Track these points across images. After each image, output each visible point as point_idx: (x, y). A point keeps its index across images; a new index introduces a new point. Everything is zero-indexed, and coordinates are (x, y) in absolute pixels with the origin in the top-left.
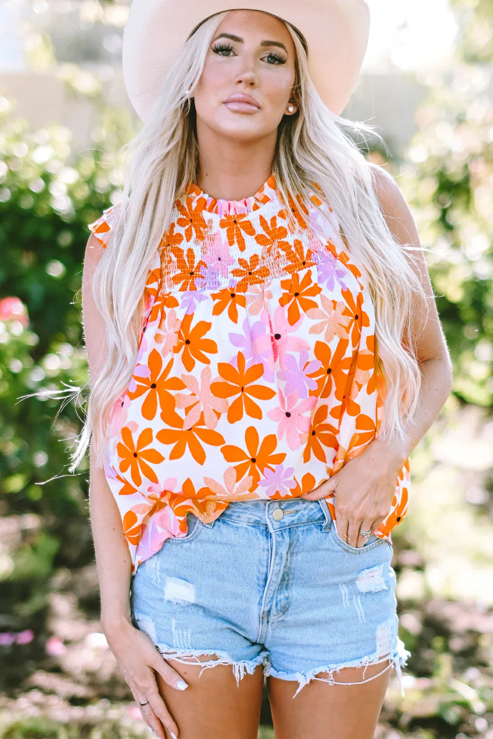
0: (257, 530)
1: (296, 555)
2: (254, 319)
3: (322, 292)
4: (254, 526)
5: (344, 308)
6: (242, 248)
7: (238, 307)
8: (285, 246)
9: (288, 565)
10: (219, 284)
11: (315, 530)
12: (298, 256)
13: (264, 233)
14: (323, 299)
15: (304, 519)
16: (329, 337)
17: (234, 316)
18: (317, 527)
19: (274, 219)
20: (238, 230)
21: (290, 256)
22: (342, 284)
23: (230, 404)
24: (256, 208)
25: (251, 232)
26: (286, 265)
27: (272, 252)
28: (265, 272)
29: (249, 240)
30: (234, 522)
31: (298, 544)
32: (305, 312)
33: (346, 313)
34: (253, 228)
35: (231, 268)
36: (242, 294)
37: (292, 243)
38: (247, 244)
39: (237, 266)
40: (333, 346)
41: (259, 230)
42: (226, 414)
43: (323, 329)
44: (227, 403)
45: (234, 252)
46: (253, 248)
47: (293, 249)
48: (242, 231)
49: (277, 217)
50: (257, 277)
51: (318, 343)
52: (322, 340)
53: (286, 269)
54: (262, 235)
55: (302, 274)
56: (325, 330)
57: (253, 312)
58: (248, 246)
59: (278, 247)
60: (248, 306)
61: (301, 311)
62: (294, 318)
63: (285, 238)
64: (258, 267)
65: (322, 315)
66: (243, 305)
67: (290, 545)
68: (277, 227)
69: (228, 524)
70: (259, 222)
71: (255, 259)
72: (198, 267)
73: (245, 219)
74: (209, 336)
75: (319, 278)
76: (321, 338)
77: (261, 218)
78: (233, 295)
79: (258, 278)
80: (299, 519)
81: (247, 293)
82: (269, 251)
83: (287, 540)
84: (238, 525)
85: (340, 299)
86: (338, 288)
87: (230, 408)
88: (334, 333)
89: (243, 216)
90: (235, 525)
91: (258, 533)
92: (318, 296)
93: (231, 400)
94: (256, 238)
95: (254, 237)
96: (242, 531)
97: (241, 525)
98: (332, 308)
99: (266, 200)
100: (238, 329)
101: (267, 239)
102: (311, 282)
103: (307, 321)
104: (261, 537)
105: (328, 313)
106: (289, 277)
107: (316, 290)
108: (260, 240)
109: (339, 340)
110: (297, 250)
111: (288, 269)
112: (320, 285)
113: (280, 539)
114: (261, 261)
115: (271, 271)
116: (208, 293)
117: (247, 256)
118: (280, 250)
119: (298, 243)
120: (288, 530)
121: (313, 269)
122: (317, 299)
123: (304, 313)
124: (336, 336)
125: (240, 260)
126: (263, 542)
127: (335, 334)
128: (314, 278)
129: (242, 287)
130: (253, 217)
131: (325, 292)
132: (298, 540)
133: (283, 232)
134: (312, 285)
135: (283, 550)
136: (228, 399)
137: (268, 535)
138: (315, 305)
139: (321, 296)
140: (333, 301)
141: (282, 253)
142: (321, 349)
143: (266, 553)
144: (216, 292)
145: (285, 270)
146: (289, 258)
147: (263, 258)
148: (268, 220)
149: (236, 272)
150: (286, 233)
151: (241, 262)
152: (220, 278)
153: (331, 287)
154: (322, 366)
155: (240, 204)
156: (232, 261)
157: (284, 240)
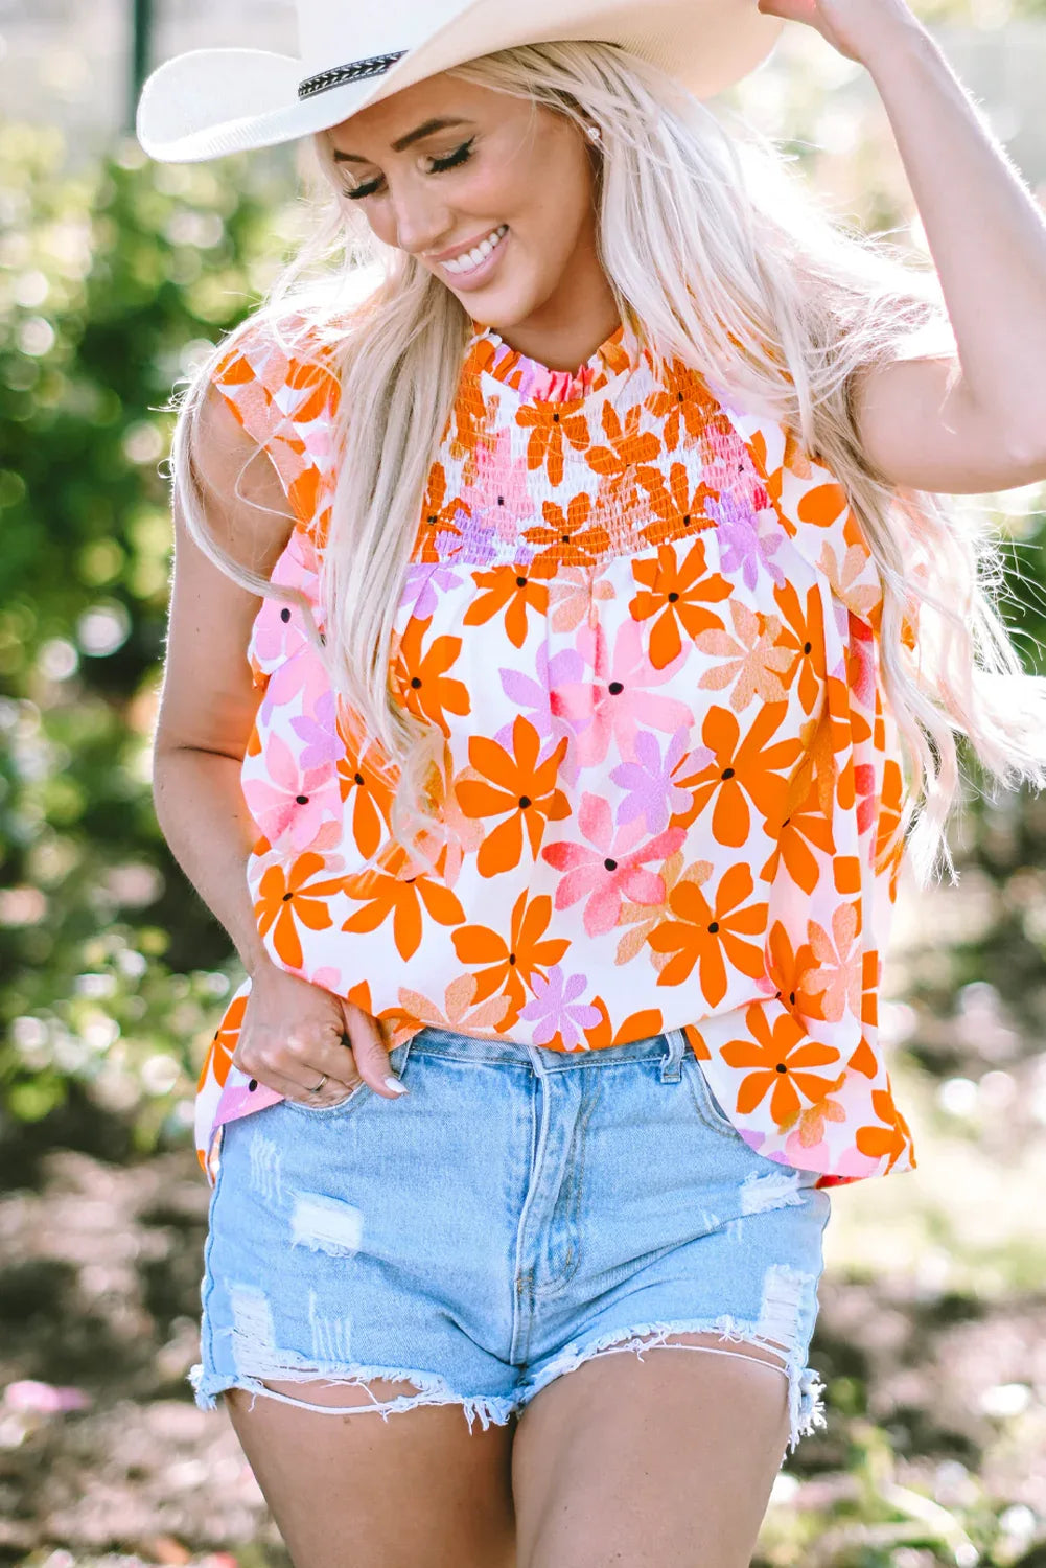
0: (505, 1075)
1: (595, 1134)
2: (561, 642)
3: (732, 595)
4: (499, 1068)
5: (779, 631)
6: (555, 478)
7: (529, 610)
8: (651, 479)
9: (577, 1159)
10: (492, 552)
11: (642, 1078)
12: (674, 501)
13: (608, 445)
14: (737, 610)
15: (616, 1050)
16: (741, 701)
17: (517, 631)
18: (647, 1072)
19: (634, 413)
20: (557, 435)
21: (659, 502)
22: (774, 570)
23: (488, 833)
25: (581, 440)
26: (646, 523)
27: (623, 491)
28: (599, 540)
29: (574, 461)
30: (454, 1061)
31: (600, 1109)
32: (694, 638)
33: (784, 640)
34: (587, 433)
35: (523, 525)
36: (542, 582)
37: (666, 473)
38: (567, 467)
39: (538, 520)
40: (746, 720)
41: (598, 436)
42: (476, 854)
43: (729, 681)
44: (481, 830)
45: (537, 487)
46: (580, 477)
47: (667, 485)
48: (565, 440)
49: (643, 409)
50: (581, 549)
51: (715, 711)
52: (725, 704)
53: (645, 532)
54: (603, 448)
55: (683, 547)
56: (734, 683)
57: (563, 624)
58: (567, 473)
59: (635, 480)
60: (552, 609)
61: (684, 635)
62: (664, 652)
63: (654, 461)
64: (585, 526)
65: (734, 650)
66: (542, 608)
67: (582, 1110)
68: (640, 433)
69: (440, 1067)
70: (600, 418)
71: (580, 504)
72: (451, 510)
73: (578, 413)
74: (455, 673)
75: (725, 561)
76: (723, 700)
77: (607, 405)
78: (522, 582)
79: (583, 554)
81: (554, 582)
82: (614, 488)
83: (576, 1094)
84: (462, 1067)
85: (772, 609)
86: (766, 583)
87: (487, 842)
88: (753, 689)
90: (455, 1066)
91: (508, 1081)
92: (725, 603)
93: (490, 824)
94: (589, 457)
95: (583, 452)
96: (469, 1081)
97: (469, 1066)
98: (757, 629)
99: (621, 363)
100: (524, 660)
101: (614, 459)
102: (705, 568)
103: (696, 660)
104: (514, 1091)
105: (746, 643)
106: (652, 553)
107: (719, 589)
108: (599, 461)
109: (763, 703)
110: (674, 486)
111: (651, 534)
112: (728, 578)
113: (560, 1091)
114: (594, 511)
115: (614, 539)
116: (463, 570)
117: (562, 496)
118: (638, 486)
119: (679, 470)
120: (578, 1074)
121: (709, 536)
122: (721, 609)
123: (690, 639)
124: (756, 696)
125: (546, 505)
126: (519, 1104)
127: (756, 691)
128: (712, 560)
129: (545, 565)
131: (741, 593)
132: (600, 1098)
133: (649, 447)
134: (706, 576)
135: (567, 1119)
136: (483, 820)
137: (532, 1084)
138: (717, 623)
139: (732, 601)
140: (758, 614)
141: (643, 494)
142: (719, 725)
143: (525, 1127)
144: (485, 569)
145: (643, 537)
146: (654, 508)
147: (600, 505)
148: (621, 413)
149: (533, 535)
150: (658, 450)
151: (550, 510)
152: (495, 542)
153: (751, 580)
156: (527, 507)
157: (650, 464)
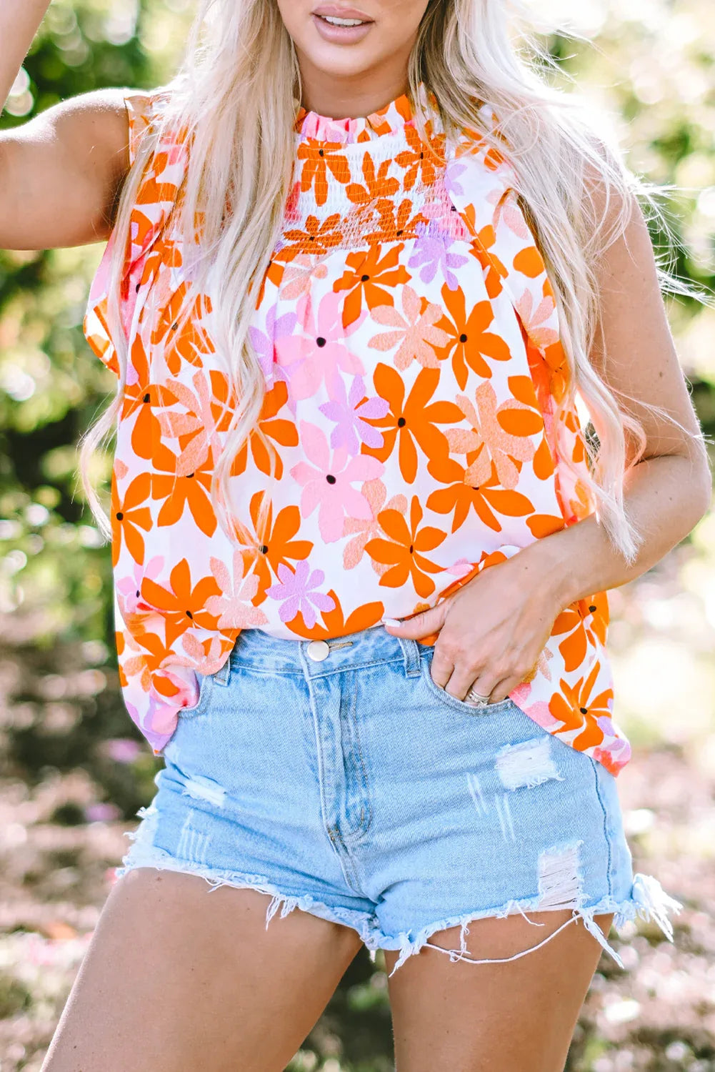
0: (291, 681)
1: (364, 720)
3: (409, 283)
5: (440, 317)
6: (321, 200)
8: (385, 206)
11: (392, 674)
12: (396, 222)
13: (364, 184)
14: (408, 294)
15: (367, 656)
16: (403, 360)
18: (395, 669)
19: (386, 165)
20: (323, 167)
21: (385, 221)
22: (449, 276)
24: (364, 138)
25: (342, 175)
26: (371, 232)
27: (364, 213)
28: (335, 240)
29: (336, 190)
31: (361, 701)
32: (370, 309)
33: (443, 324)
34: (348, 171)
36: (282, 263)
37: (397, 204)
38: (331, 194)
40: (409, 376)
41: (358, 177)
43: (394, 344)
45: (307, 205)
46: (339, 203)
48: (328, 172)
49: (393, 161)
50: (320, 244)
51: (381, 367)
52: (390, 363)
53: (367, 237)
54: (360, 186)
55: (388, 247)
56: (397, 347)
57: (289, 294)
58: (330, 198)
59: (375, 207)
60: (284, 284)
61: (364, 305)
62: (350, 316)
63: (392, 196)
64: (330, 232)
65: (398, 321)
66: (277, 282)
68: (387, 178)
70: (360, 163)
71: (333, 219)
73: (339, 153)
75: (413, 262)
76: (388, 358)
77: (367, 156)
79: (321, 247)
80: (357, 656)
81: (291, 265)
82: (359, 212)
83: (336, 692)
85: (437, 299)
86: (439, 280)
88: (412, 355)
89: (338, 146)
92: (400, 287)
94: (349, 189)
95: (345, 185)
98: (419, 310)
99: (384, 129)
101: (366, 194)
102: (397, 262)
103: (369, 325)
105: (410, 318)
107: (402, 277)
108: (354, 193)
109: (422, 368)
110: (400, 213)
111: (371, 238)
112: (408, 270)
114: (340, 224)
115: (345, 239)
117: (322, 214)
118: (376, 211)
119: (405, 203)
120: (339, 676)
121: (409, 243)
122: (396, 292)
123: (368, 310)
124: (415, 361)
125: (310, 218)
127: (415, 357)
128: (404, 258)
129: (289, 254)
130: (353, 153)
131: (415, 282)
132: (358, 693)
133: (392, 187)
134: (395, 268)
138: (389, 300)
139: (406, 288)
140: (423, 299)
141: (376, 215)
142: (386, 379)
145: (365, 239)
146: (381, 224)
147: (346, 221)
148: (377, 163)
149: (292, 235)
150: (397, 189)
151: (311, 221)
153: (428, 276)
154: (390, 412)
155: (337, 127)
157: (389, 198)
